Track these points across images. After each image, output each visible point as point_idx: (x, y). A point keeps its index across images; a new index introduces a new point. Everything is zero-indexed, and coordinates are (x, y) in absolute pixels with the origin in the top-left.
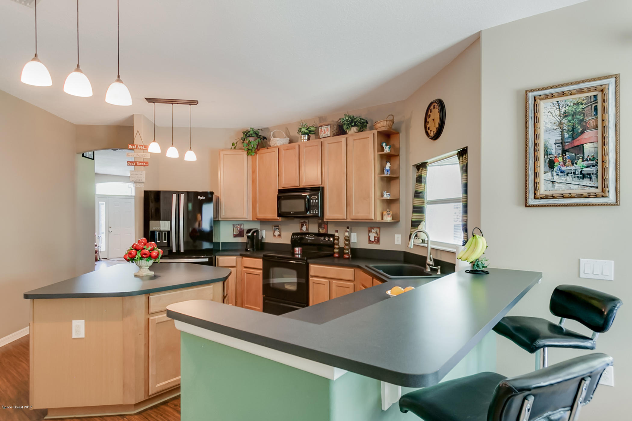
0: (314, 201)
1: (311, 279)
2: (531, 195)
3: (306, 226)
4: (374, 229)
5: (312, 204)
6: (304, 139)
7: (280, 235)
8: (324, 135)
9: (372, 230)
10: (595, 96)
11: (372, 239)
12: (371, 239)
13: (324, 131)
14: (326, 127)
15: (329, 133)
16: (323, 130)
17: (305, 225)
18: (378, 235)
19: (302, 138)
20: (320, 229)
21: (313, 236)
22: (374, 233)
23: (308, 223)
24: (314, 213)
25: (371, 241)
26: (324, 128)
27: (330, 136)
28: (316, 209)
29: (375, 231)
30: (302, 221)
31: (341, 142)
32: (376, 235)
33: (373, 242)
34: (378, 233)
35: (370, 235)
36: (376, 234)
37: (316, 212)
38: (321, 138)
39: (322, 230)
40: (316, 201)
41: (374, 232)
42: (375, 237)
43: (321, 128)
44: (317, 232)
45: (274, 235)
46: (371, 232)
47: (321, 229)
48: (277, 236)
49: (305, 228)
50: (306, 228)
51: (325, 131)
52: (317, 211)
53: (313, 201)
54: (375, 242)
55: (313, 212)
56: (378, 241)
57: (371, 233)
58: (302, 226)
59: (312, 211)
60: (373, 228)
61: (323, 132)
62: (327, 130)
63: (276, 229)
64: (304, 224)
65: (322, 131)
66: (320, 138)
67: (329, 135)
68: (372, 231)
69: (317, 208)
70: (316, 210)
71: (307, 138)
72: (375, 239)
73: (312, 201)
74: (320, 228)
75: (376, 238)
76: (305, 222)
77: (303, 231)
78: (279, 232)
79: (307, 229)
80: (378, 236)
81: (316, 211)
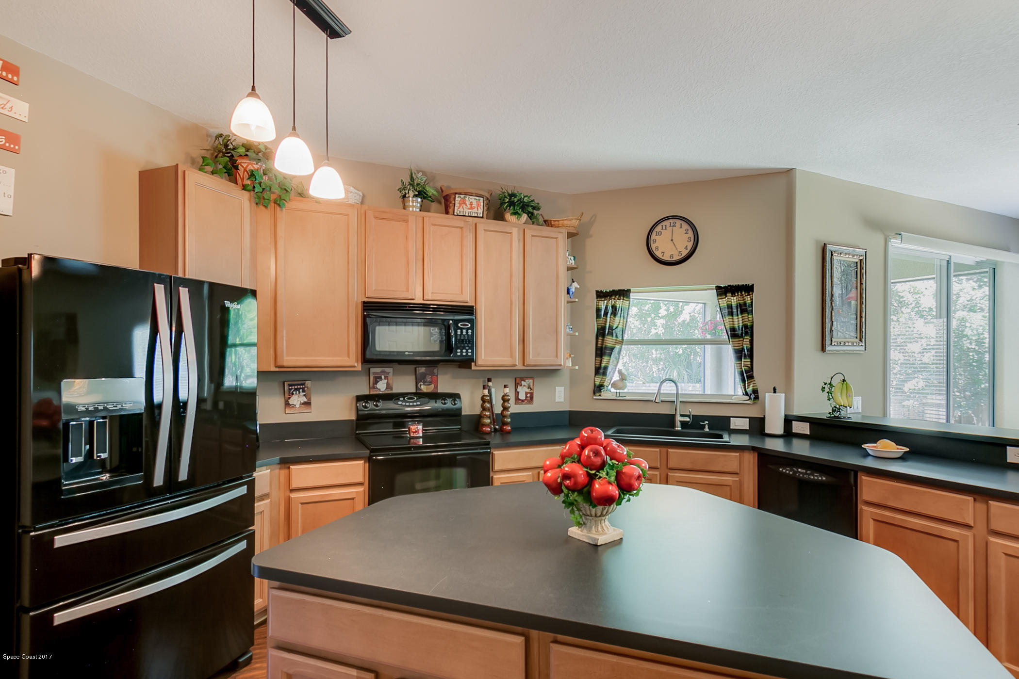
0: (464, 331)
1: (496, 478)
2: (828, 342)
3: (386, 381)
4: (525, 381)
5: (461, 337)
6: (413, 206)
7: (308, 404)
8: (467, 211)
9: (523, 383)
10: (857, 262)
11: (522, 396)
12: (520, 397)
13: (471, 204)
14: (475, 199)
15: (480, 211)
16: (468, 203)
17: (385, 379)
18: (531, 389)
19: (411, 204)
20: (421, 385)
21: (416, 398)
22: (525, 387)
23: (391, 374)
24: (464, 354)
25: (520, 400)
26: (472, 199)
27: (482, 217)
28: (468, 346)
29: (527, 383)
30: (378, 370)
31: (511, 233)
32: (528, 390)
33: (523, 401)
34: (532, 387)
35: (518, 390)
36: (528, 388)
37: (467, 352)
38: (458, 215)
39: (425, 386)
40: (467, 332)
41: (526, 385)
42: (526, 393)
43: (462, 196)
44: (414, 391)
45: (287, 404)
46: (521, 385)
47: (423, 385)
48: (298, 406)
49: (385, 385)
50: (388, 384)
51: (474, 206)
52: (470, 351)
53: (462, 332)
54: (526, 401)
55: (462, 352)
56: (530, 399)
57: (521, 387)
58: (377, 379)
59: (459, 351)
60: (523, 379)
61: (469, 206)
62: (478, 205)
63: (296, 390)
64: (383, 377)
65: (466, 204)
66: (455, 214)
67: (481, 215)
68: (523, 385)
69: (470, 345)
70: (467, 348)
71: (419, 205)
72: (526, 397)
73: (459, 331)
74: (422, 383)
75: (529, 395)
76: (383, 372)
77: (379, 389)
78: (304, 395)
79: (389, 386)
80: (532, 391)
81: (467, 350)
